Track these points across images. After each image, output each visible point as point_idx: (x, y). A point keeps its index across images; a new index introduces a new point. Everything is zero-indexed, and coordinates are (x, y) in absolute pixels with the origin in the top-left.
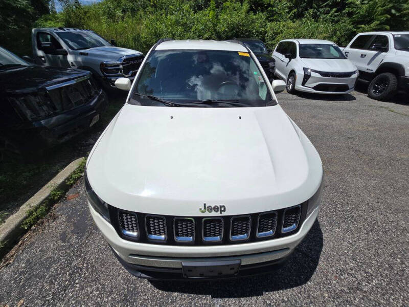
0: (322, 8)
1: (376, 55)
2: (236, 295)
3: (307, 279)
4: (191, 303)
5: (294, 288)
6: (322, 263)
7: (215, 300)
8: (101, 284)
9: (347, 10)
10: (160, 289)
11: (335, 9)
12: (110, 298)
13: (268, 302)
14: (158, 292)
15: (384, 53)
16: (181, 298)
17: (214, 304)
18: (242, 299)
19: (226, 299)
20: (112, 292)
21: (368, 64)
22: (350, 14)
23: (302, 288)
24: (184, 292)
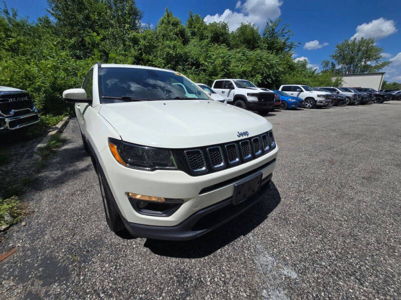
0: (186, 65)
1: (230, 92)
2: (255, 226)
3: (280, 199)
4: (234, 248)
5: (278, 206)
6: (279, 190)
7: (247, 236)
8: (142, 294)
9: (201, 68)
10: (204, 256)
11: (194, 67)
12: (164, 295)
13: (273, 218)
14: (204, 259)
15: (233, 90)
16: (225, 251)
17: (248, 238)
18: (261, 225)
19: (253, 231)
20: (161, 290)
21: (228, 97)
22: (204, 70)
23: (281, 203)
24: (224, 246)
